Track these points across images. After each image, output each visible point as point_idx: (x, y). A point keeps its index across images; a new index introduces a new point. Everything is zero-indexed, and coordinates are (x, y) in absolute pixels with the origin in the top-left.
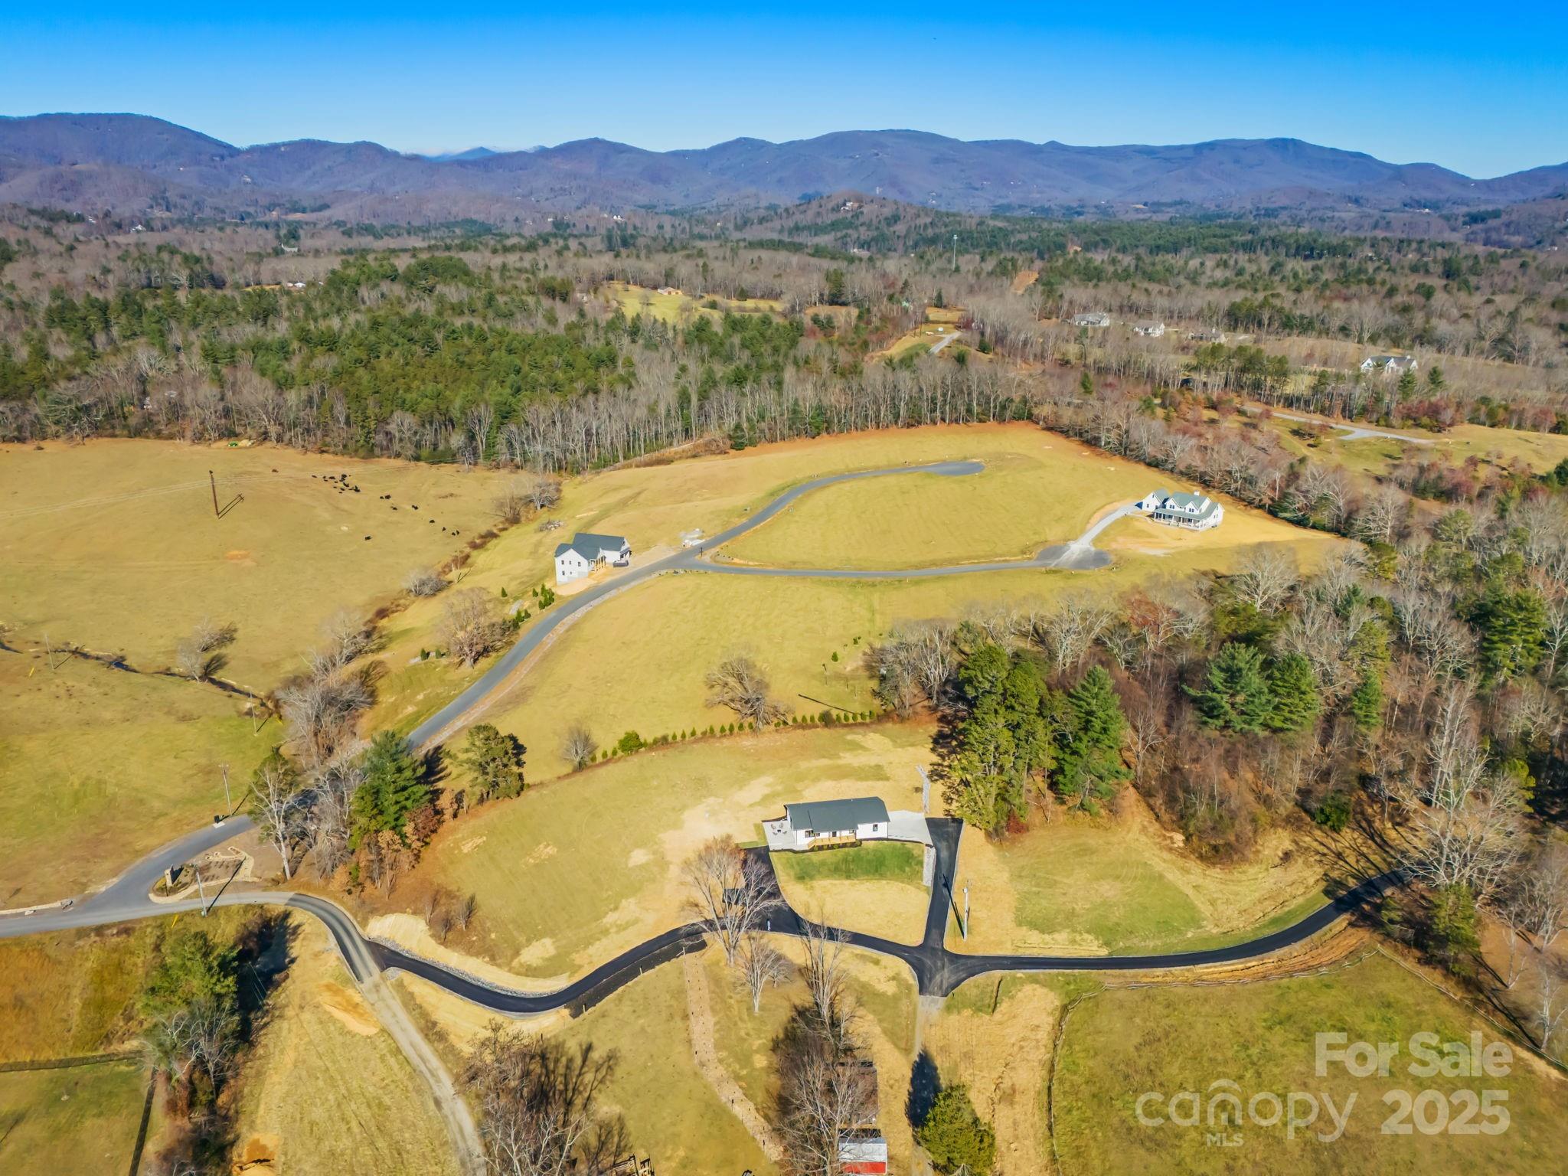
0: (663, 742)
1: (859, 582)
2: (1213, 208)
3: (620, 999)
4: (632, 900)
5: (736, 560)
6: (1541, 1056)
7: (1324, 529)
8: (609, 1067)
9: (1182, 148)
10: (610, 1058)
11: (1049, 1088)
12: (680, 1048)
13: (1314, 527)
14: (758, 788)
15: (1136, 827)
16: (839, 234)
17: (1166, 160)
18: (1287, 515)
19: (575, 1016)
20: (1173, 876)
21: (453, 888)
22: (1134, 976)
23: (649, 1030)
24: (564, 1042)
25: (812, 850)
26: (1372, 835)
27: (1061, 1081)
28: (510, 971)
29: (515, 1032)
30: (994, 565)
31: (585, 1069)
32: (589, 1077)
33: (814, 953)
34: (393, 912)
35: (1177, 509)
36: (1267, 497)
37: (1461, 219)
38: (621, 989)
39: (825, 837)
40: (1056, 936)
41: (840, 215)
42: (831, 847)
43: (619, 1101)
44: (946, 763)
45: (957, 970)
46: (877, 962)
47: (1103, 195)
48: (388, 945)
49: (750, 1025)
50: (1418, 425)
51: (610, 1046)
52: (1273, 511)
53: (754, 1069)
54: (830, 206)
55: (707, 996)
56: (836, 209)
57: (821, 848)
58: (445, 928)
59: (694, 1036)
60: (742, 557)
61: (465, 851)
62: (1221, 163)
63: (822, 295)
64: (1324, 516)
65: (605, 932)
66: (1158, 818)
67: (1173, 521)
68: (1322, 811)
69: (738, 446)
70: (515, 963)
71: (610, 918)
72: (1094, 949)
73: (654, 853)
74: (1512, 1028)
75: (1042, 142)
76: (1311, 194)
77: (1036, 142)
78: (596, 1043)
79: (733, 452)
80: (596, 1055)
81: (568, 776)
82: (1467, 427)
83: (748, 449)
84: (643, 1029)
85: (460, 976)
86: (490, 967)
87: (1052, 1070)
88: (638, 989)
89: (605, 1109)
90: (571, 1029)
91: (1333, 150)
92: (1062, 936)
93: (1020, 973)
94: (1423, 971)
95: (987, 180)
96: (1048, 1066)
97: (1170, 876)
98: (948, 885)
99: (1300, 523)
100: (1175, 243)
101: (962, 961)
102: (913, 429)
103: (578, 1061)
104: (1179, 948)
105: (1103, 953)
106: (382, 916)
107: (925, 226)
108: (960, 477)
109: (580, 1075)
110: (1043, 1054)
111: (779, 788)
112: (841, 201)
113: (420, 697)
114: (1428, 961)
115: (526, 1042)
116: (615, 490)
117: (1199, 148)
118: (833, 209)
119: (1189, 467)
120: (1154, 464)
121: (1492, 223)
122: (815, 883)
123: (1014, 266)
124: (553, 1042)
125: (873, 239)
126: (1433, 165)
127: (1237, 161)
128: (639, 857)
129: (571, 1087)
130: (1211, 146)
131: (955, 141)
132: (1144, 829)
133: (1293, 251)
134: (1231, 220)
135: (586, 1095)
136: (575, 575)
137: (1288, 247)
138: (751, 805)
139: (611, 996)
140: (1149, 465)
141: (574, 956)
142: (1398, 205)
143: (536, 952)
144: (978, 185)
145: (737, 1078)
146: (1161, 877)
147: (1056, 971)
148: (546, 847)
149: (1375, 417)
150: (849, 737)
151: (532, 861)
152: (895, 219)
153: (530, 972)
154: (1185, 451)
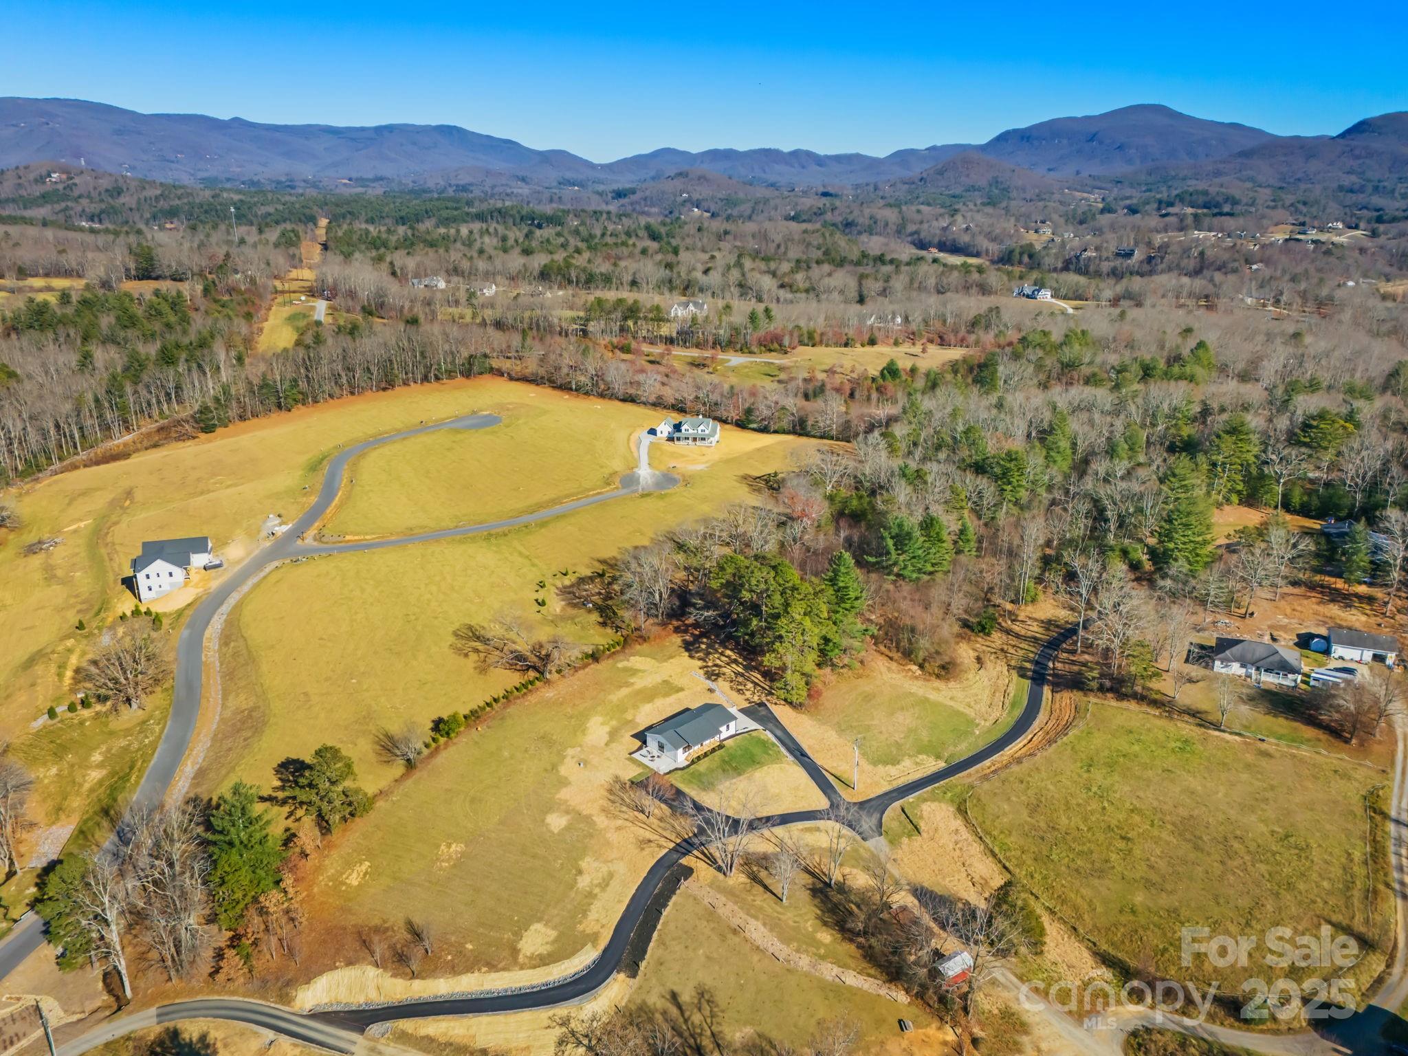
0: (474, 716)
1: (490, 535)
2: (411, 185)
3: (662, 942)
4: (587, 859)
5: (348, 538)
6: (1224, 731)
7: (784, 432)
8: (708, 1001)
9: (363, 129)
10: (702, 995)
11: (1005, 867)
12: (756, 958)
13: (776, 432)
14: (597, 729)
15: (883, 669)
16: (57, 207)
17: (353, 139)
18: (754, 426)
19: (633, 975)
20: (933, 696)
21: (376, 921)
22: (977, 772)
23: (715, 955)
24: (644, 1002)
25: (693, 762)
26: (1008, 632)
27: (1009, 861)
28: (522, 968)
29: (590, 1015)
30: (591, 499)
31: (687, 1014)
32: (697, 1018)
33: (773, 840)
34: (320, 973)
35: (691, 431)
36: (734, 415)
37: (610, 195)
38: (655, 935)
39: (697, 750)
40: (903, 764)
41: (48, 187)
42: (706, 755)
43: (746, 1023)
44: (710, 664)
45: (870, 815)
46: (818, 829)
47: (306, 170)
48: (335, 1008)
49: (789, 915)
50: (770, 351)
51: (691, 984)
52: (741, 425)
53: (826, 945)
54: (32, 176)
55: (736, 908)
56: (41, 180)
57: (699, 758)
58: (399, 961)
59: (759, 942)
60: (352, 533)
61: (355, 883)
62: (402, 145)
63: (127, 270)
64: (785, 424)
65: (591, 896)
66: (891, 659)
67: (690, 441)
68: (979, 623)
69: (209, 429)
70: (521, 959)
71: (583, 882)
72: (933, 765)
73: (567, 812)
74: (1198, 721)
75: (227, 118)
76: (488, 173)
77: (221, 118)
78: (676, 989)
79: (203, 436)
80: (686, 997)
81: (404, 777)
82: (801, 349)
83: (220, 431)
84: (708, 958)
85: (464, 998)
86: (493, 975)
87: (994, 855)
88: (672, 926)
89: (738, 1035)
90: (640, 988)
91: (488, 136)
92: (907, 763)
93: (911, 798)
94: (1124, 704)
95: (181, 153)
96: (989, 854)
97: (931, 697)
98: (804, 754)
99: (764, 430)
100: (416, 215)
101: (867, 805)
102: (389, 392)
103: (674, 1011)
104: (982, 745)
105: (942, 765)
106: (308, 982)
107: (157, 198)
108: (488, 429)
109: (686, 1021)
110: (976, 848)
111: (614, 723)
112: (44, 173)
113: (97, 757)
114: (1121, 697)
115: (605, 1019)
116: (83, 494)
117: (379, 130)
118: (36, 181)
119: (660, 397)
120: (630, 399)
121: (634, 198)
122: (721, 787)
123: (298, 237)
124: (633, 1007)
125: (102, 212)
126: (564, 152)
127: (414, 144)
128: (556, 822)
129: (686, 1034)
130: (390, 129)
131: (133, 113)
132: (889, 669)
133: (518, 220)
134: (436, 195)
135: (709, 1033)
136: (166, 587)
137: (512, 216)
138: (606, 745)
139: (651, 944)
140: (624, 400)
141: (580, 928)
142: (555, 184)
143: (536, 939)
144: (173, 158)
145: (822, 958)
146: (927, 700)
147: (929, 788)
148: (449, 846)
149: (739, 346)
150: (620, 665)
151: (445, 864)
152: (117, 191)
153: (543, 961)
154: (651, 384)
